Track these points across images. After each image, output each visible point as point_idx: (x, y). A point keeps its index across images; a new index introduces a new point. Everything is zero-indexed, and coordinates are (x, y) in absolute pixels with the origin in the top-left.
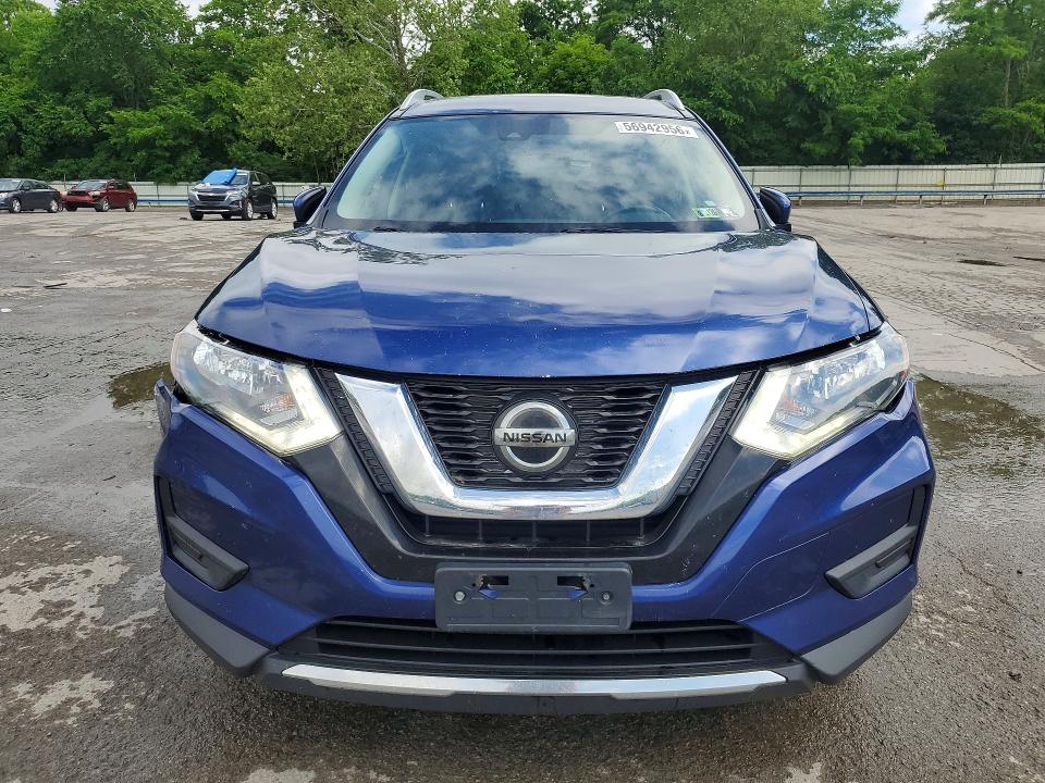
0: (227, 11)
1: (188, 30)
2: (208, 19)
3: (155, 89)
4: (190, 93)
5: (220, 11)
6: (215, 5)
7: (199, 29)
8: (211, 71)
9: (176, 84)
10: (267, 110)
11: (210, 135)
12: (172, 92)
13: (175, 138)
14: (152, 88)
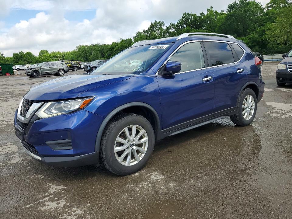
0: (274, 3)
1: (262, 11)
2: (268, 7)
3: (248, 31)
4: (258, 30)
5: (272, 4)
6: (271, 2)
7: (265, 11)
8: (266, 23)
9: (255, 28)
10: (276, 32)
11: (263, 42)
12: (253, 30)
13: (252, 44)
14: (248, 30)
